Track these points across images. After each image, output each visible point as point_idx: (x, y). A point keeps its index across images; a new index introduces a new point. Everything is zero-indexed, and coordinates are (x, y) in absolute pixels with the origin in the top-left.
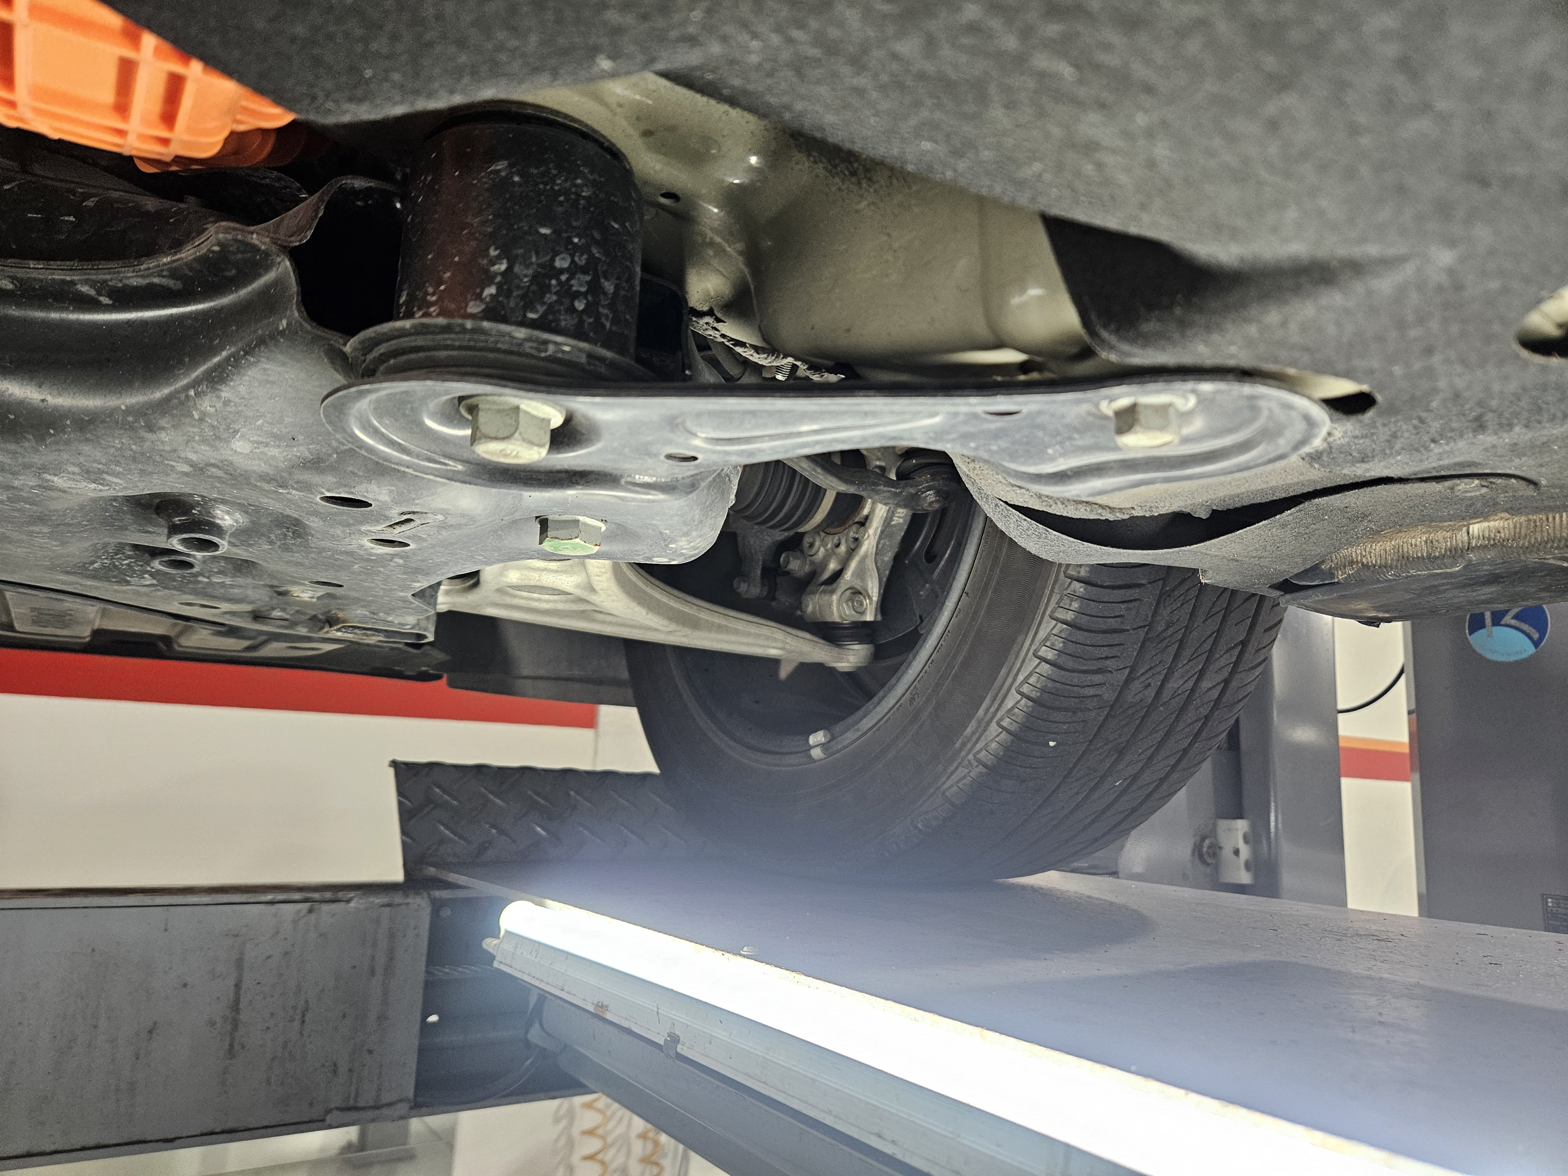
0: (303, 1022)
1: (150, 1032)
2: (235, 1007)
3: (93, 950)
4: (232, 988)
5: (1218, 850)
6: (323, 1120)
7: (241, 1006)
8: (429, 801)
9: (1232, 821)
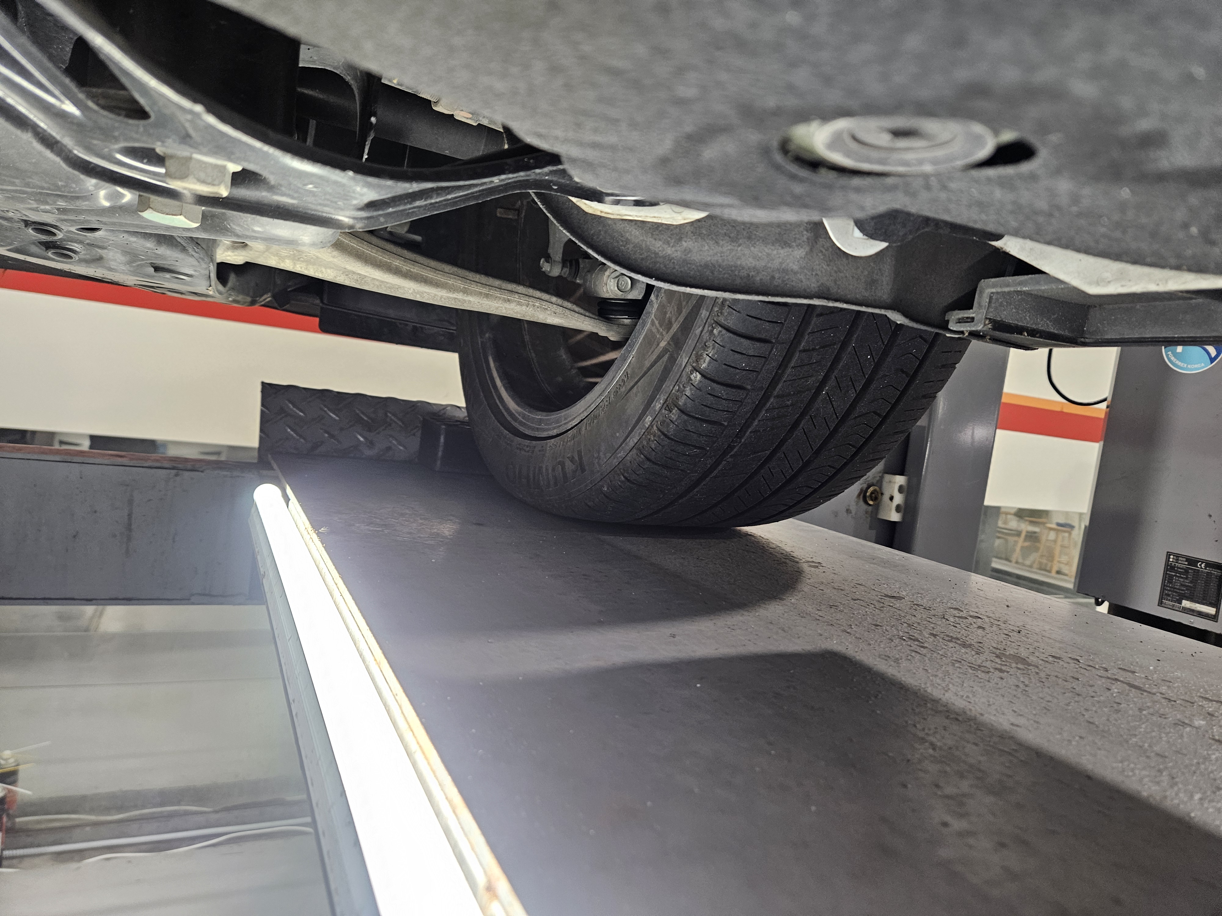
0: (174, 542)
1: (74, 537)
2: (129, 527)
3: (35, 485)
4: (126, 517)
5: (880, 495)
6: (189, 599)
7: (133, 527)
8: (282, 411)
9: (893, 476)
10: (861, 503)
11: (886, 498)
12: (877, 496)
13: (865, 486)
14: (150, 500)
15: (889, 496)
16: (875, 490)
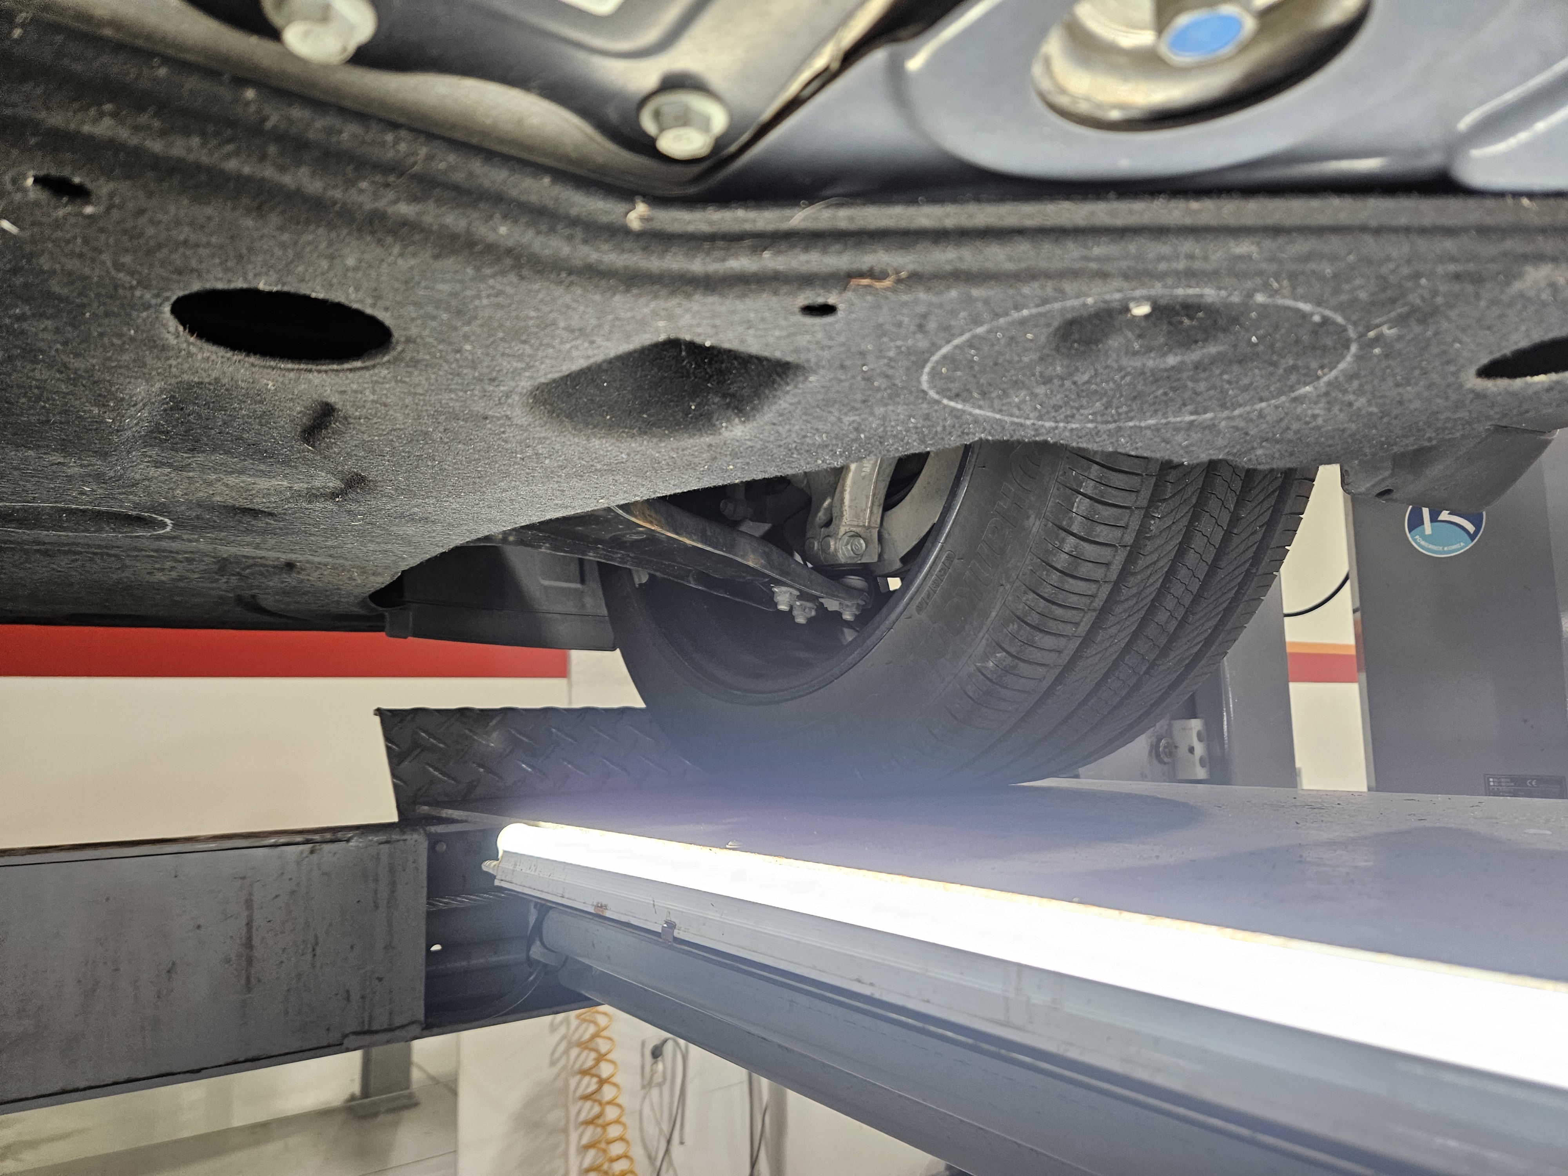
0: (314, 955)
1: (169, 972)
2: (249, 944)
4: (245, 928)
5: (1174, 749)
6: (341, 1044)
7: (254, 943)
8: (417, 745)
9: (1187, 721)
10: (1155, 762)
11: (1183, 751)
12: (1172, 749)
13: (1154, 739)
14: (277, 896)
15: (1187, 748)
16: (1168, 743)
